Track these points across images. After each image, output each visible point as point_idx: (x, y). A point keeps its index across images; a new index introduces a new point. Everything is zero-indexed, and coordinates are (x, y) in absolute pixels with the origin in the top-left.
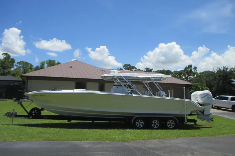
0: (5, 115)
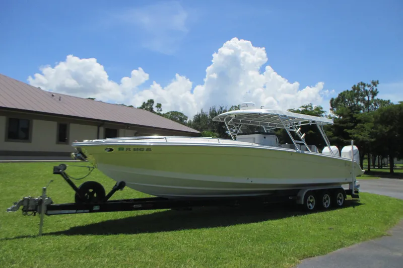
0: (13, 209)
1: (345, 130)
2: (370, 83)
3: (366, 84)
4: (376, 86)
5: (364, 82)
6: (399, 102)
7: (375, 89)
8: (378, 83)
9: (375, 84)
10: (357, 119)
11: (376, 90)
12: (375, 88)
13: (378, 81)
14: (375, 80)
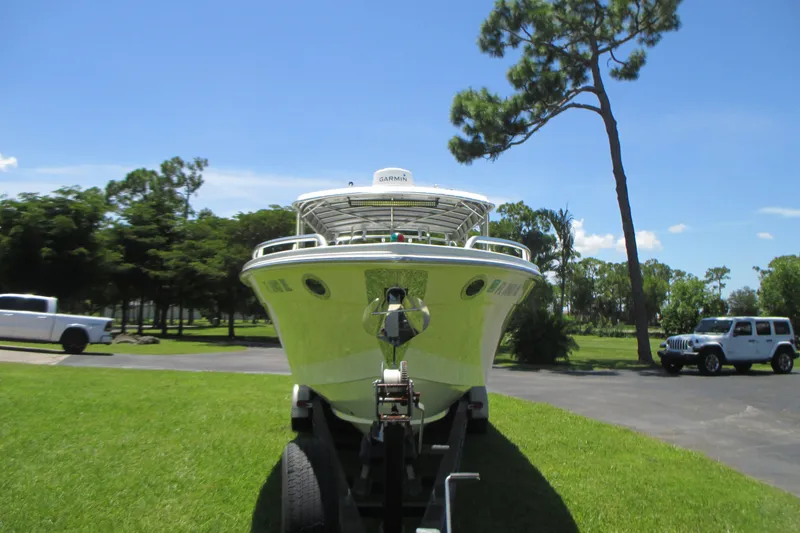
1: (152, 251)
2: (192, 162)
3: (185, 163)
4: (201, 169)
5: (183, 158)
6: (270, 206)
7: (197, 175)
8: (206, 165)
9: (200, 164)
10: (172, 230)
11: (200, 176)
12: (198, 173)
13: (206, 161)
14: (203, 157)
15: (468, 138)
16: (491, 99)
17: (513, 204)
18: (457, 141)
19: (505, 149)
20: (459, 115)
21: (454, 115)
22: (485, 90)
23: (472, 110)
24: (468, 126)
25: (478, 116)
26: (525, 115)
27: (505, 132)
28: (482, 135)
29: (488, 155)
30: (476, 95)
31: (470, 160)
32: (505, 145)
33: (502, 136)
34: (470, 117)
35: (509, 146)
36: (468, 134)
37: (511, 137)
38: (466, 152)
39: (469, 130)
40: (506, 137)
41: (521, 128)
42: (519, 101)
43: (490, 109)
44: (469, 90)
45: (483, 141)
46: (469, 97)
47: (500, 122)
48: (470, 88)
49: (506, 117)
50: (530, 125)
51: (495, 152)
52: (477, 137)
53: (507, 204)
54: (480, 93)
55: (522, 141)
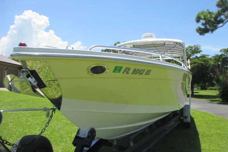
15: (203, 27)
16: (210, 13)
17: (225, 49)
18: (198, 28)
19: (216, 29)
20: (198, 20)
21: (197, 20)
22: (208, 10)
23: (202, 17)
24: (203, 23)
25: (205, 19)
26: (222, 17)
27: (215, 23)
28: (207, 25)
29: (210, 32)
30: (205, 12)
31: (204, 34)
32: (216, 28)
33: (215, 25)
34: (202, 20)
35: (218, 28)
36: (203, 25)
37: (218, 25)
38: (202, 32)
39: (203, 24)
40: (216, 25)
41: (221, 21)
42: (220, 12)
43: (209, 16)
44: (202, 11)
45: (208, 27)
46: (202, 13)
47: (213, 20)
48: (203, 10)
49: (216, 18)
50: (225, 20)
51: (212, 31)
52: (206, 26)
53: (223, 49)
54: (206, 12)
55: (222, 26)
